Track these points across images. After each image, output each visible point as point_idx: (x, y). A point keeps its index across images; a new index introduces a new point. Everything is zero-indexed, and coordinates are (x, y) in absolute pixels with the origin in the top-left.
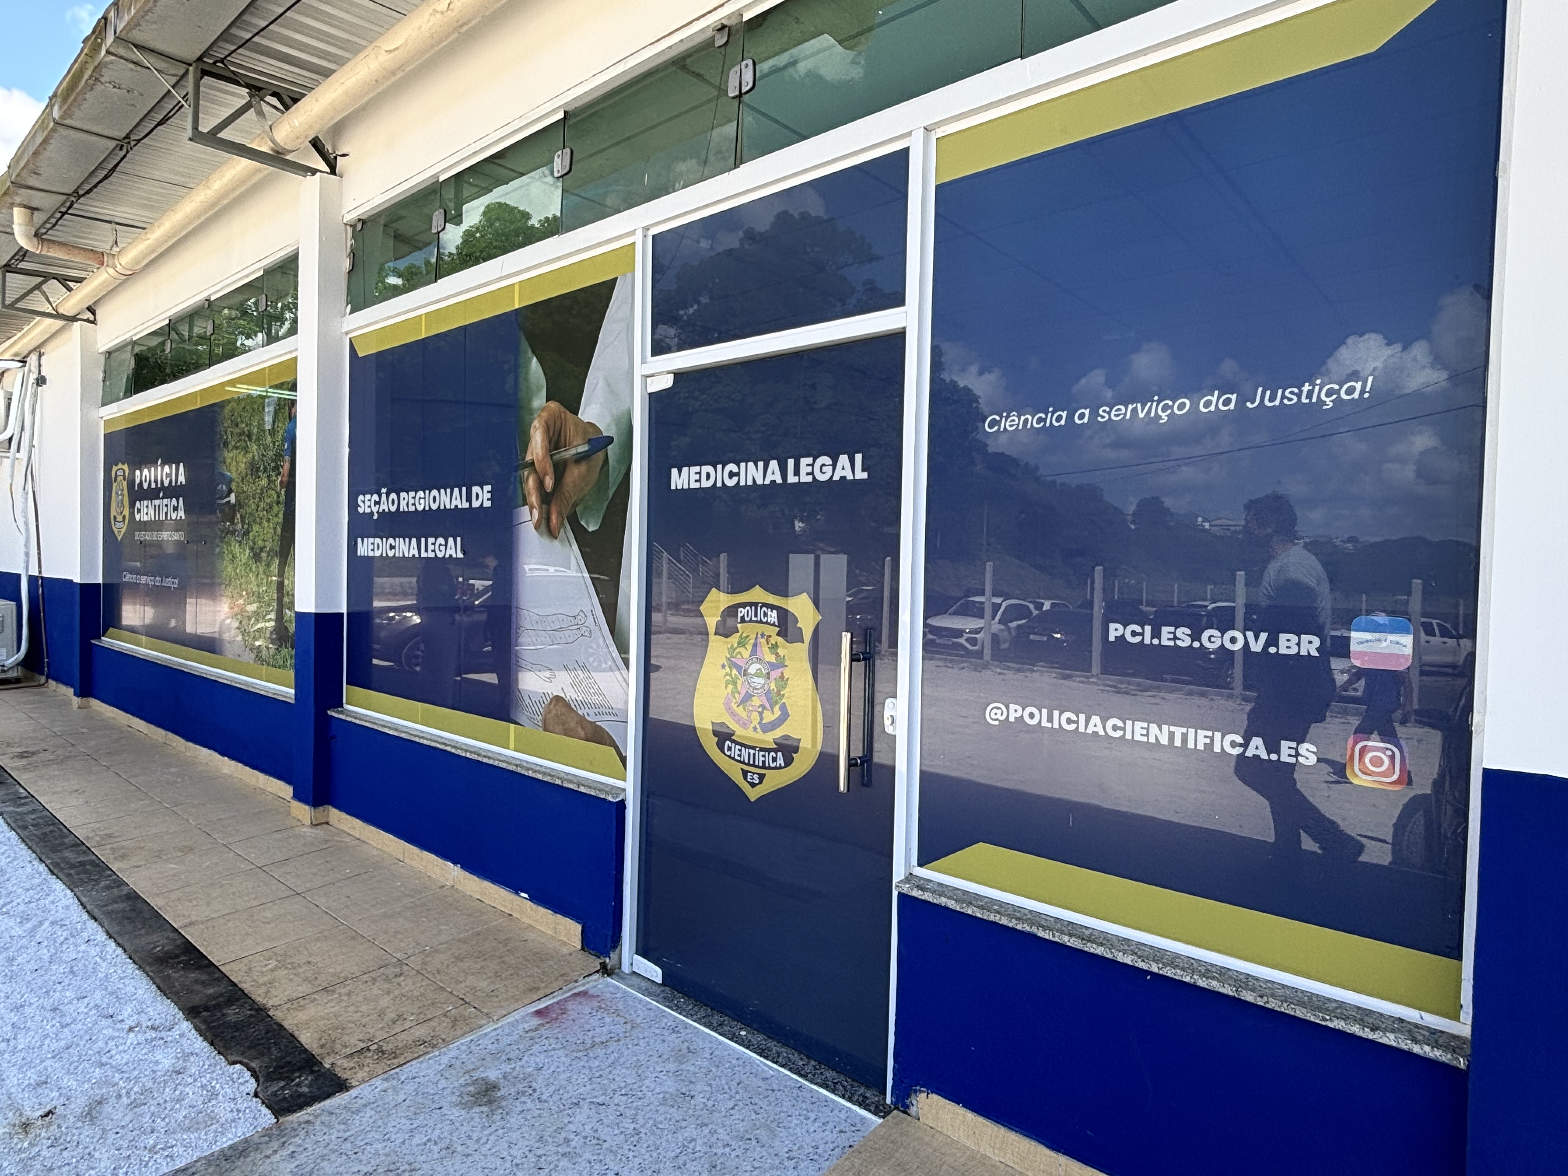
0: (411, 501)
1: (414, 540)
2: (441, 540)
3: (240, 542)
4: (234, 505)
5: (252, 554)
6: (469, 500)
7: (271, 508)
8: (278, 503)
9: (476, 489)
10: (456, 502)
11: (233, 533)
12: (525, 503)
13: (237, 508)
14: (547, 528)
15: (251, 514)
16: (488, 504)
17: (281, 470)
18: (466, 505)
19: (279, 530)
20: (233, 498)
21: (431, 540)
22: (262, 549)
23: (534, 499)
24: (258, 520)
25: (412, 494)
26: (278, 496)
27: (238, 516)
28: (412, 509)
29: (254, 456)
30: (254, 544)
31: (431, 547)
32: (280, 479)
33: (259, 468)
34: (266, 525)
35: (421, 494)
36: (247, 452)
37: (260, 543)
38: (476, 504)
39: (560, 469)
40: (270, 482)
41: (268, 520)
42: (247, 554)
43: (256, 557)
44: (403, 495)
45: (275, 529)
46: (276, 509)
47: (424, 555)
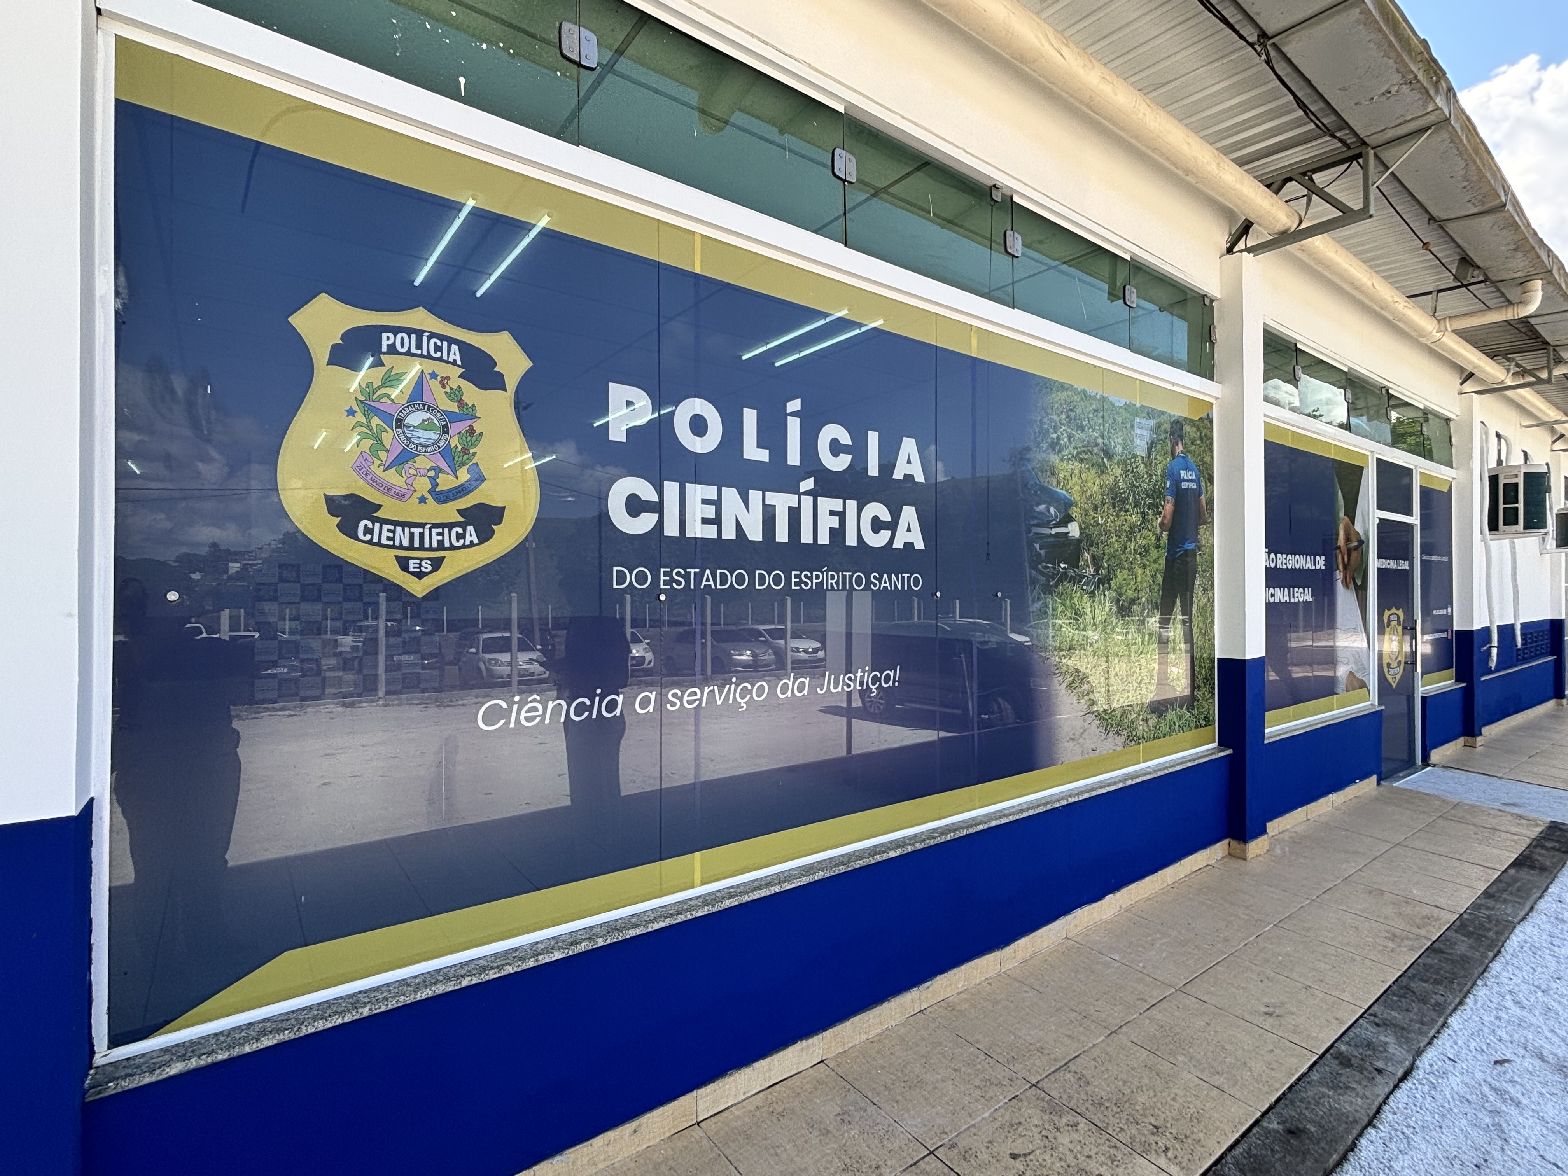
0: (1284, 561)
1: (1286, 590)
2: (1301, 590)
3: (1093, 592)
4: (1079, 541)
5: (1115, 609)
6: (1315, 565)
7: (1147, 551)
8: (1158, 547)
9: (1318, 558)
10: (1309, 565)
11: (1078, 579)
12: (1338, 569)
13: (1084, 544)
14: (1347, 586)
15: (1112, 556)
16: (1323, 568)
17: (1161, 509)
18: (1313, 567)
19: (1160, 578)
20: (1074, 530)
21: (1296, 590)
22: (1133, 601)
23: (1341, 567)
24: (1126, 565)
25: (1284, 556)
26: (1158, 539)
27: (1087, 556)
28: (1285, 567)
29: (1116, 482)
30: (1120, 595)
31: (1296, 595)
32: (1160, 519)
33: (1127, 498)
34: (1140, 571)
35: (1290, 557)
36: (1103, 472)
37: (1130, 594)
38: (1318, 567)
39: (1349, 552)
40: (1144, 520)
41: (1144, 566)
42: (1107, 609)
43: (1124, 610)
44: (1279, 556)
45: (1154, 577)
46: (1154, 554)
47: (1292, 600)
